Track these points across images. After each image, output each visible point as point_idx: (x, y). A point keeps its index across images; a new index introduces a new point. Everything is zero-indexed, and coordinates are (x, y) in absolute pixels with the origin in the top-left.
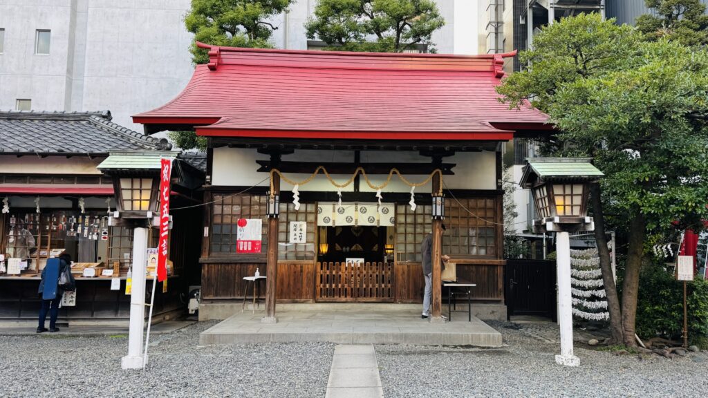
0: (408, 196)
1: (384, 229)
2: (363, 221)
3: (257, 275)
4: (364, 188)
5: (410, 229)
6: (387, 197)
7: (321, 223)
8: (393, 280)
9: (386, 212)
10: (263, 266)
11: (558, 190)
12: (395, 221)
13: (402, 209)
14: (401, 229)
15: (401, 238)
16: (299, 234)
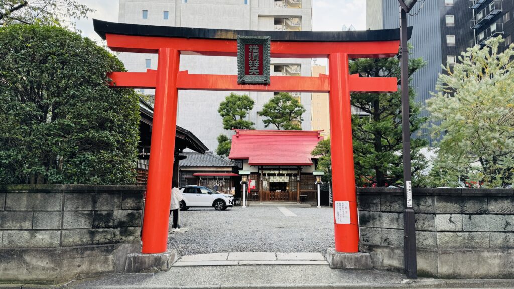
0: (292, 174)
1: (286, 182)
2: (281, 181)
3: (255, 194)
4: (281, 172)
5: (293, 183)
6: (287, 175)
7: (270, 181)
8: (288, 195)
9: (287, 178)
10: (257, 192)
11: (317, 177)
12: (289, 180)
13: (291, 178)
14: (291, 183)
15: (290, 185)
16: (265, 184)
